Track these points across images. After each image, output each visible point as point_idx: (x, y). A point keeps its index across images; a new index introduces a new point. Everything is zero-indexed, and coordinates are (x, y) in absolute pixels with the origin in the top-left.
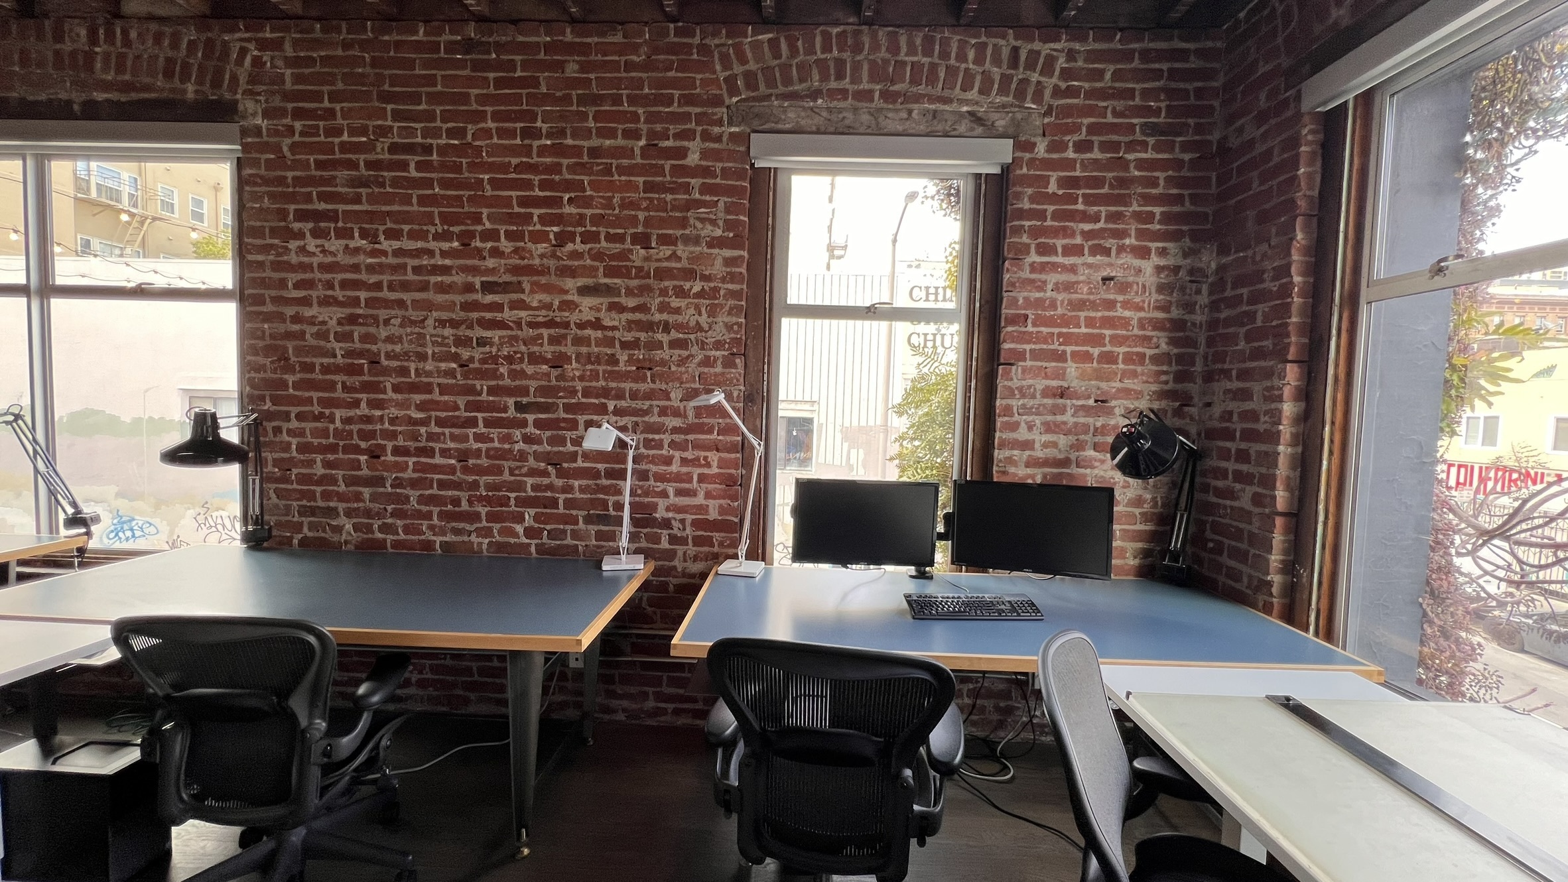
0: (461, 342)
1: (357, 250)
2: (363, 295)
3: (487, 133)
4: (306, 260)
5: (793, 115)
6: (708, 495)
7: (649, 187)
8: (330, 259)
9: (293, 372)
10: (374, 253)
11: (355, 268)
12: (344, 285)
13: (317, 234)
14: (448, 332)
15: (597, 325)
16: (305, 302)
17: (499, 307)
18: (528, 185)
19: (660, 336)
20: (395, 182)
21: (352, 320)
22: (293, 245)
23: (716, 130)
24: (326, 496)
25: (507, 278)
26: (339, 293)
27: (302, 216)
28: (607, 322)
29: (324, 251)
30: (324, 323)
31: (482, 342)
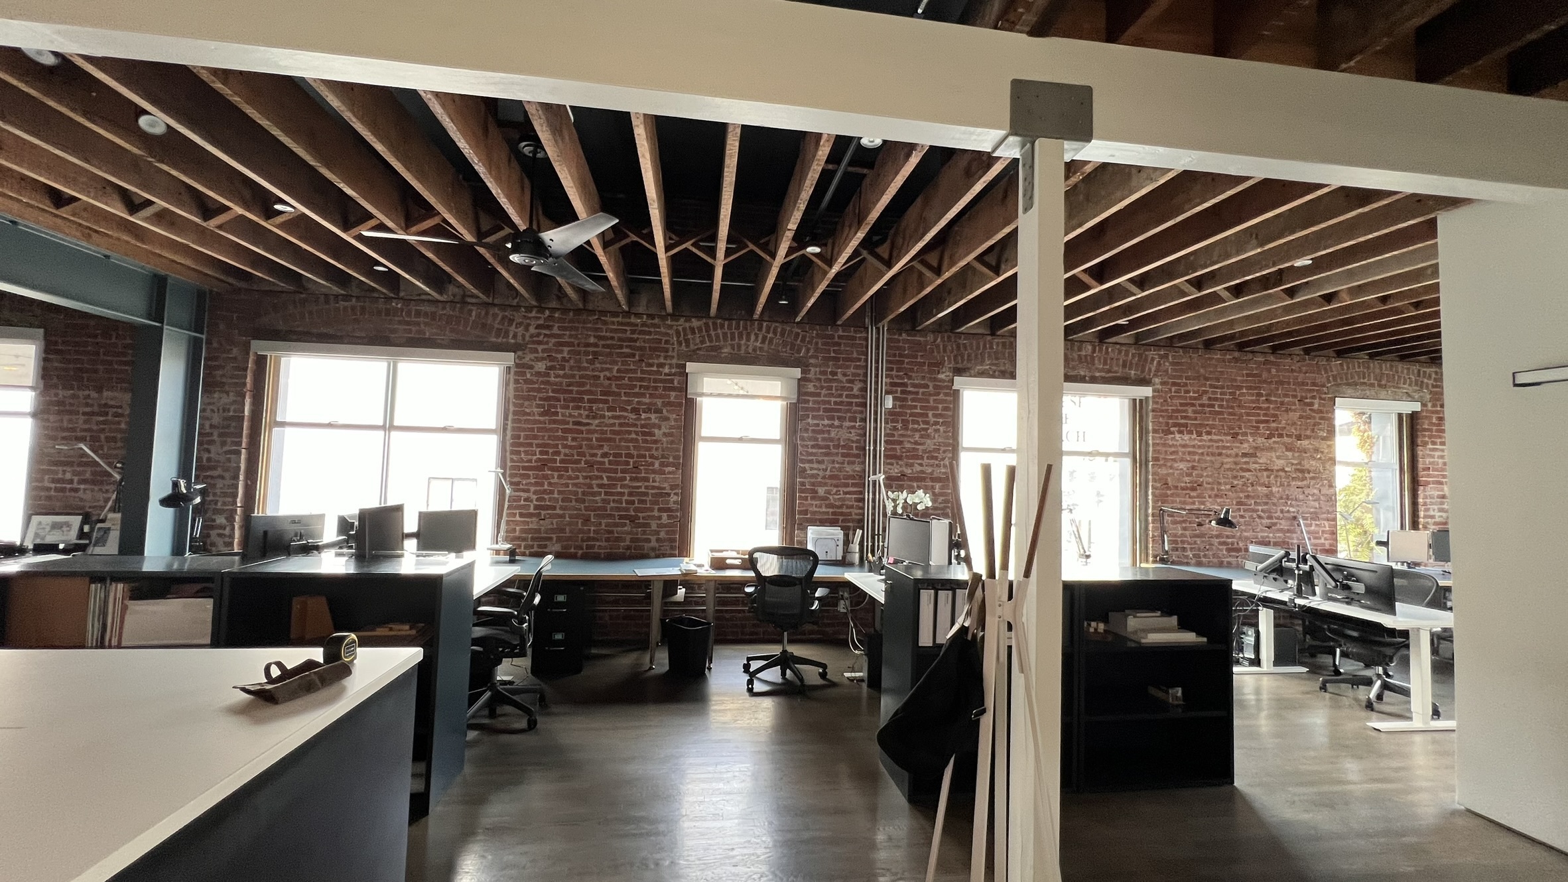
0: (1235, 477)
1: (1194, 439)
2: (1197, 458)
3: (1243, 394)
4: (1175, 443)
5: (1350, 391)
6: (1326, 539)
7: (1301, 417)
8: (1184, 442)
9: (1171, 489)
10: (1201, 441)
11: (1194, 446)
12: (1190, 453)
13: (1180, 432)
14: (1229, 473)
15: (1283, 470)
17: (1246, 463)
18: (1259, 415)
19: (1306, 475)
20: (1210, 412)
21: (1193, 468)
22: (1172, 436)
23: (1324, 396)
24: (1183, 542)
25: (1251, 451)
27: (1175, 425)
28: (1287, 469)
29: (1182, 439)
31: (1242, 477)
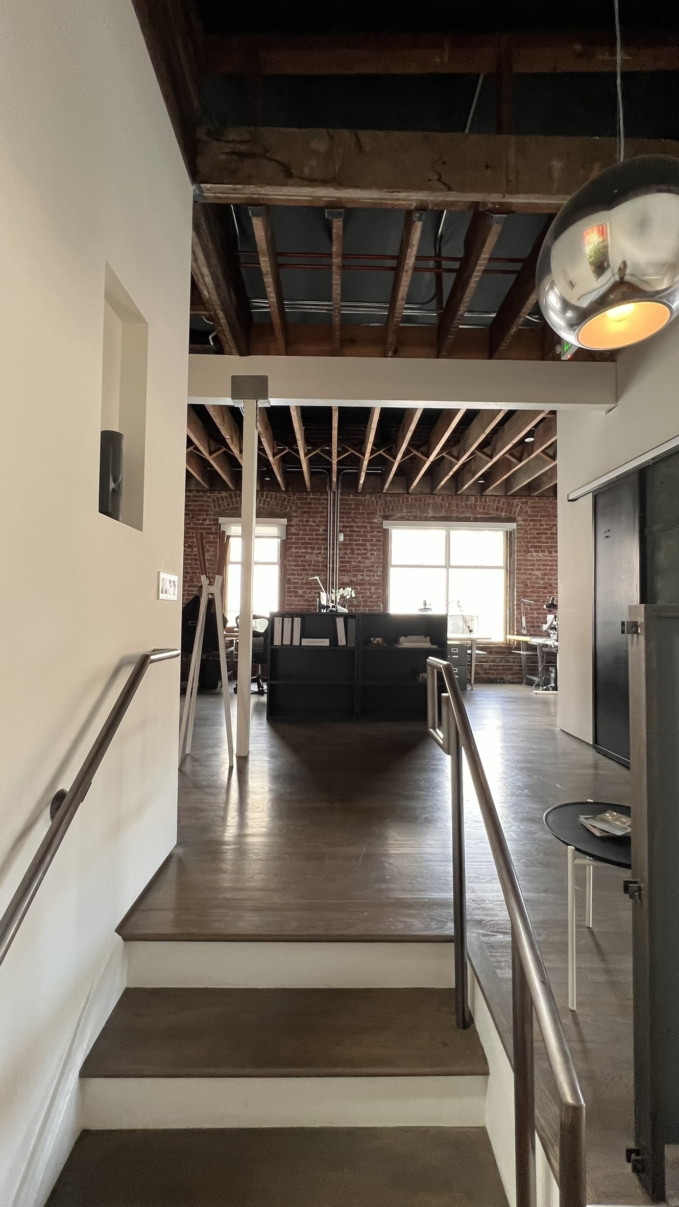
1: (546, 556)
2: (548, 568)
4: (532, 558)
8: (539, 558)
9: (529, 588)
13: (537, 552)
16: (532, 570)
22: (529, 554)
26: (542, 567)
29: (538, 556)
30: (538, 575)
